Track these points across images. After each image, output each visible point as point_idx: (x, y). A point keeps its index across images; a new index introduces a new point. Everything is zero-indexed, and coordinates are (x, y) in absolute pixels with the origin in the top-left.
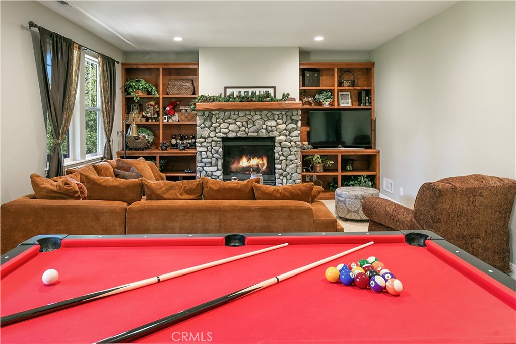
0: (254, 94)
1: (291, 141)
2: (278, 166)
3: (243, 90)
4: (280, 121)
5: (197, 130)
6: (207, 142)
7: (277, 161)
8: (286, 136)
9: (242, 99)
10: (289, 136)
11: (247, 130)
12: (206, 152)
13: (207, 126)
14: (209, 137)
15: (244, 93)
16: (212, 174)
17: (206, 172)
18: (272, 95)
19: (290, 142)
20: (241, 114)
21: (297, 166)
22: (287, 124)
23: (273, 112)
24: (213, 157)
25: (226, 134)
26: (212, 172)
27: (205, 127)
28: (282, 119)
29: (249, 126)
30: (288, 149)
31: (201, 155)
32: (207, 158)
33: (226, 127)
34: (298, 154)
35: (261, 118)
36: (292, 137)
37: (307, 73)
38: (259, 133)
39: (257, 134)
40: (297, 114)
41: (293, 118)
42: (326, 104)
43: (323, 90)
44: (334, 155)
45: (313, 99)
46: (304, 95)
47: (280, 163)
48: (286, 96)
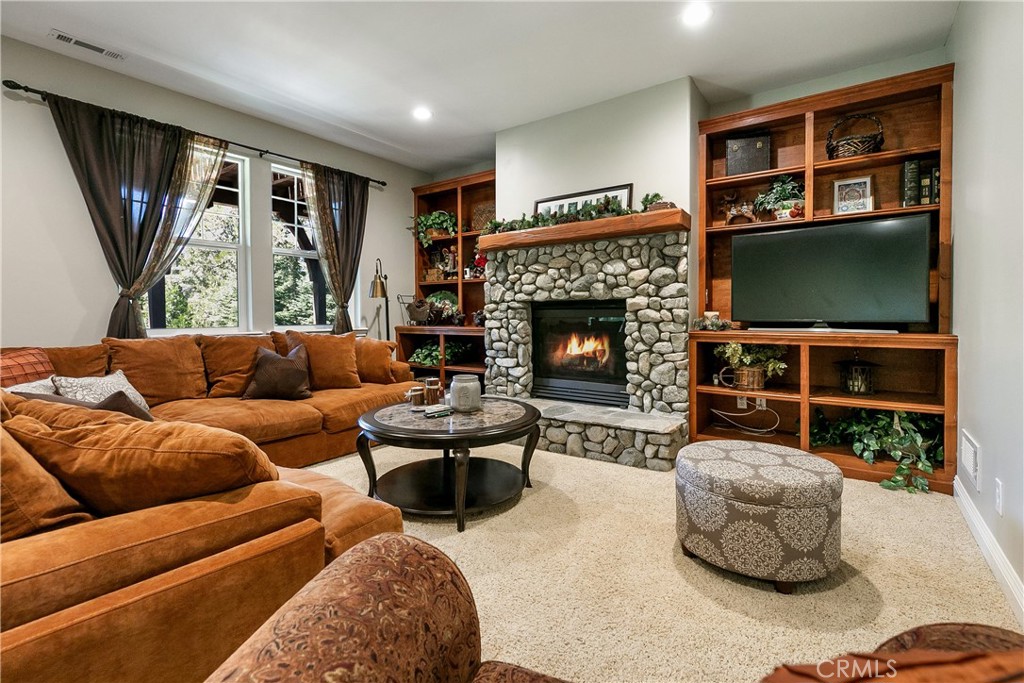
0: (585, 204)
1: (662, 308)
2: (631, 366)
3: (566, 202)
4: (634, 262)
5: (485, 289)
6: (501, 312)
7: (629, 354)
8: (650, 296)
9: (558, 218)
10: (657, 295)
11: (568, 285)
12: (499, 328)
13: (500, 279)
14: (503, 301)
15: (569, 207)
16: (509, 374)
17: (499, 366)
18: (624, 206)
19: (659, 311)
20: (557, 251)
21: (677, 370)
22: (651, 267)
23: (620, 242)
24: (510, 339)
25: (530, 294)
26: (507, 368)
27: (498, 281)
28: (639, 256)
29: (573, 277)
30: (652, 327)
31: (490, 334)
32: (500, 341)
33: (530, 280)
34: (678, 338)
35: (596, 258)
36: (663, 298)
37: (733, 145)
38: (592, 290)
39: (587, 294)
40: (677, 243)
41: (667, 251)
42: (784, 215)
43: (776, 179)
44: (788, 346)
45: (751, 207)
46: (729, 202)
47: (635, 358)
48: (650, 201)
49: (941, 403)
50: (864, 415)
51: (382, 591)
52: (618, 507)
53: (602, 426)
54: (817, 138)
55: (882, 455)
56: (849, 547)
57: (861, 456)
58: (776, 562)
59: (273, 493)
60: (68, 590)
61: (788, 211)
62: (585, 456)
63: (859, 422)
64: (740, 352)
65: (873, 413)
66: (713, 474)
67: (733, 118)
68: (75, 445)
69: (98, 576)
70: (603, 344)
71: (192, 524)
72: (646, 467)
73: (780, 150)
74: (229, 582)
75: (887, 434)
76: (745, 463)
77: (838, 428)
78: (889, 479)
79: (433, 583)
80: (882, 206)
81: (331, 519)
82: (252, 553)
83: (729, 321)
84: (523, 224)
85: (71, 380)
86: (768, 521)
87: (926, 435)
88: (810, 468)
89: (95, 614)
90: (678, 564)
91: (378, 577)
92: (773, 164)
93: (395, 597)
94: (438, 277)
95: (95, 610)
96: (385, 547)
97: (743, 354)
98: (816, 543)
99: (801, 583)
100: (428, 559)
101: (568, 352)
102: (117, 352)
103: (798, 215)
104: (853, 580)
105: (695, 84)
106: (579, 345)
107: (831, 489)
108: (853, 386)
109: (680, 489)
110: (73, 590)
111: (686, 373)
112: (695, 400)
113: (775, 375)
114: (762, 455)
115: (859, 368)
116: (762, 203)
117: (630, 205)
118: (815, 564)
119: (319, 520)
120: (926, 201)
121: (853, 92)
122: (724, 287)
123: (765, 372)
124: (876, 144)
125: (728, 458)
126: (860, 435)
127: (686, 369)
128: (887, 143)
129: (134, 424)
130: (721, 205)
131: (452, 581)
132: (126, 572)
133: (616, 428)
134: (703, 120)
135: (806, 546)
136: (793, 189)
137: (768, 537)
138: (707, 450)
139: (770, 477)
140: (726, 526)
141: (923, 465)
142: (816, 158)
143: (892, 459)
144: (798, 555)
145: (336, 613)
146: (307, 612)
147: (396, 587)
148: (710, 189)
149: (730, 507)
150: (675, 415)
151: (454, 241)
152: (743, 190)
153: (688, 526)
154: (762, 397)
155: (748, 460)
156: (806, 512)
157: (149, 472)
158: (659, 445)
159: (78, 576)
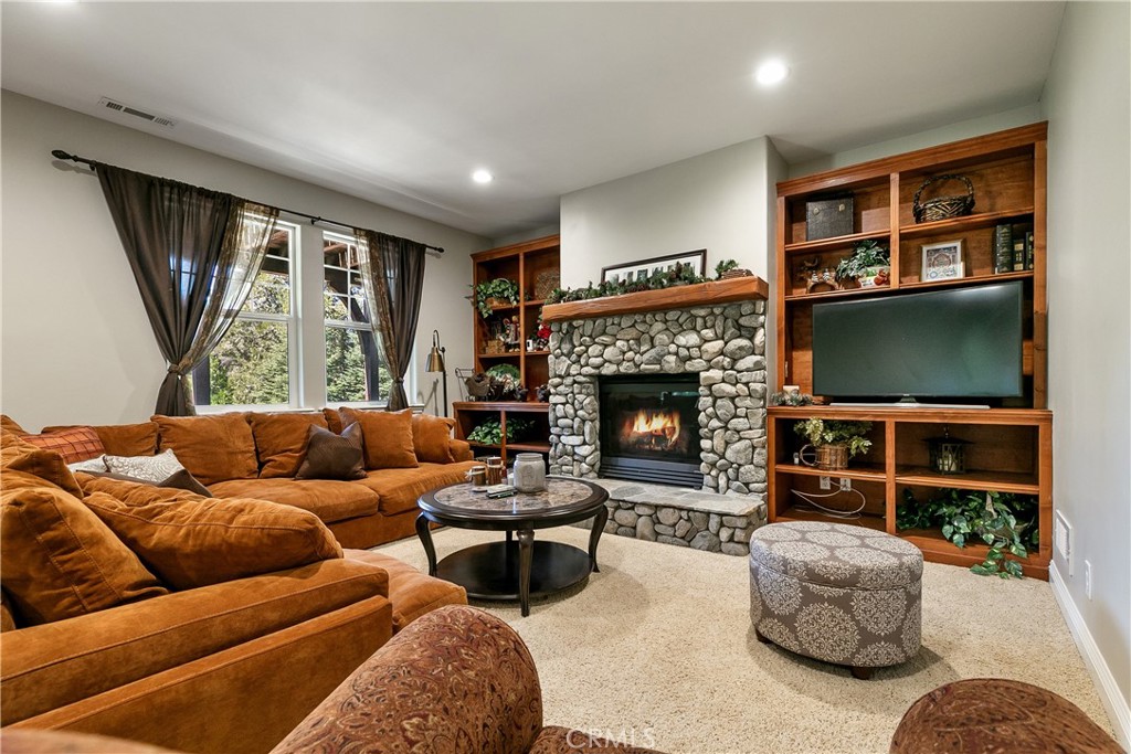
0: (656, 272)
1: (737, 382)
2: (705, 444)
3: (635, 269)
4: (708, 333)
5: (549, 362)
6: (566, 386)
7: (703, 432)
8: (725, 369)
9: (627, 287)
10: (732, 369)
11: (637, 357)
12: (564, 404)
13: (565, 351)
14: (569, 375)
15: (639, 275)
16: (575, 453)
17: (564, 445)
18: (697, 273)
19: (735, 385)
20: (626, 322)
21: (754, 448)
22: (726, 338)
23: (693, 312)
24: (576, 416)
25: (597, 367)
26: (573, 446)
27: (563, 354)
28: (713, 326)
29: (643, 349)
30: (727, 402)
31: (554, 410)
32: (566, 417)
33: (597, 352)
34: (755, 414)
35: (667, 329)
36: (739, 372)
37: (814, 208)
38: (663, 363)
39: (658, 367)
40: (754, 313)
41: (743, 321)
42: (869, 282)
43: (860, 244)
44: (873, 422)
45: (834, 274)
46: (810, 268)
47: (709, 435)
48: (725, 269)
49: (1035, 482)
50: (954, 495)
51: (451, 654)
52: (690, 592)
53: (674, 507)
54: (902, 201)
55: (973, 539)
56: (933, 632)
57: (951, 540)
58: (852, 646)
59: (342, 569)
60: (156, 658)
61: (872, 279)
62: (656, 540)
63: (949, 504)
64: (821, 428)
65: (964, 495)
66: (787, 555)
67: (813, 180)
68: (152, 521)
69: (182, 645)
70: (672, 421)
71: (266, 597)
72: (721, 551)
73: (864, 213)
74: (301, 655)
75: (979, 517)
76: (821, 545)
77: (926, 510)
78: (980, 564)
79: (498, 650)
80: (975, 272)
81: (398, 596)
82: (324, 628)
83: (809, 396)
84: (590, 293)
85: (122, 459)
86: (844, 604)
87: (1019, 517)
88: (889, 549)
89: (182, 679)
90: (751, 650)
91: (446, 642)
92: (857, 228)
93: (463, 660)
94: (499, 349)
95: (182, 676)
96: (451, 617)
97: (824, 431)
98: (893, 627)
99: (879, 668)
100: (492, 628)
101: (635, 429)
102: (167, 430)
103: (883, 282)
104: (934, 666)
105: (772, 144)
106: (647, 422)
107: (910, 571)
108: (943, 464)
109: (754, 572)
110: (162, 657)
111: (764, 451)
112: (773, 480)
113: (859, 454)
114: (840, 536)
115: (949, 446)
116: (844, 270)
117: (703, 272)
118: (892, 648)
119: (387, 597)
120: (1019, 267)
121: (940, 152)
122: (804, 358)
123: (849, 450)
124: (967, 207)
125: (804, 539)
126: (950, 517)
127: (764, 447)
128: (978, 205)
129: (204, 502)
130: (802, 272)
131: (515, 649)
132: (207, 642)
133: (689, 510)
134: (780, 181)
135: (883, 629)
136: (877, 255)
137: (843, 620)
138: (783, 531)
139: (846, 558)
140: (801, 609)
141: (1017, 549)
142: (902, 221)
143: (984, 543)
144: (876, 639)
145: (409, 672)
146: (382, 672)
147: (463, 651)
148: (789, 256)
149: (805, 590)
150: (752, 497)
151: (516, 311)
152: (825, 256)
153: (762, 609)
154: (847, 478)
155: (825, 542)
156: (883, 594)
157: (224, 547)
158: (735, 528)
159: (165, 644)
